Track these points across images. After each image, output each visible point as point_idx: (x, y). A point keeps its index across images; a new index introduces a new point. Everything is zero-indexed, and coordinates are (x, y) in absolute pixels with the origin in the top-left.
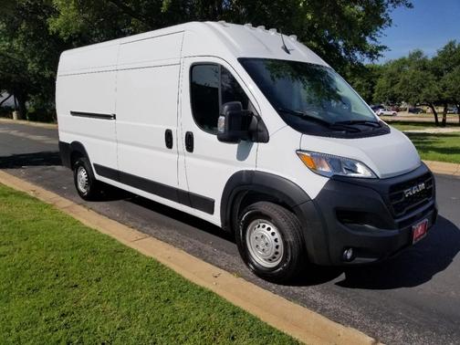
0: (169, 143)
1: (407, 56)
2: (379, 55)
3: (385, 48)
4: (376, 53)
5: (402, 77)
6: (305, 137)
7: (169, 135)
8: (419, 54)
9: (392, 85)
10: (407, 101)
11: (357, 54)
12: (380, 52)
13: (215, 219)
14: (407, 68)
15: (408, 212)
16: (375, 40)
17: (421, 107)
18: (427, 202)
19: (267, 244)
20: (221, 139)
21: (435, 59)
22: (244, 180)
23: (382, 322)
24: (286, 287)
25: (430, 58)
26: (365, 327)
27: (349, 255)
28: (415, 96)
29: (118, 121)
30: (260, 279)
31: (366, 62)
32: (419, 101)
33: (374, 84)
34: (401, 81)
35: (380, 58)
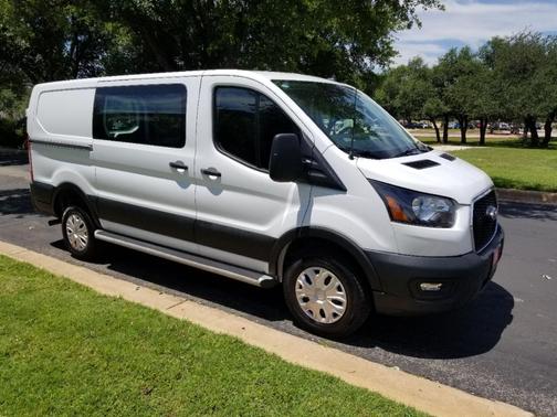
1: (406, 64)
2: (390, 62)
3: (397, 53)
4: (387, 59)
5: (402, 89)
8: (418, 61)
11: (367, 60)
12: (391, 59)
14: (407, 78)
21: (436, 69)
23: (528, 390)
24: (397, 356)
25: (430, 66)
26: (514, 398)
30: (359, 349)
31: (377, 70)
34: (401, 92)
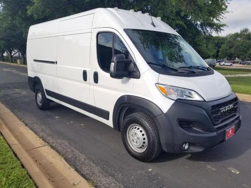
0: (85, 78)
1: (239, 32)
2: (221, 30)
3: (225, 25)
4: (220, 28)
5: (236, 43)
6: (161, 75)
7: (85, 73)
8: (246, 30)
9: (230, 48)
10: (238, 58)
11: (208, 29)
13: (110, 123)
14: (239, 39)
15: (222, 122)
16: (219, 21)
17: (247, 61)
18: (235, 115)
19: (138, 138)
20: (112, 76)
22: (126, 101)
27: (186, 147)
28: (243, 55)
29: (58, 65)
32: (245, 58)
33: (219, 47)
34: (235, 46)
35: (222, 31)
